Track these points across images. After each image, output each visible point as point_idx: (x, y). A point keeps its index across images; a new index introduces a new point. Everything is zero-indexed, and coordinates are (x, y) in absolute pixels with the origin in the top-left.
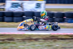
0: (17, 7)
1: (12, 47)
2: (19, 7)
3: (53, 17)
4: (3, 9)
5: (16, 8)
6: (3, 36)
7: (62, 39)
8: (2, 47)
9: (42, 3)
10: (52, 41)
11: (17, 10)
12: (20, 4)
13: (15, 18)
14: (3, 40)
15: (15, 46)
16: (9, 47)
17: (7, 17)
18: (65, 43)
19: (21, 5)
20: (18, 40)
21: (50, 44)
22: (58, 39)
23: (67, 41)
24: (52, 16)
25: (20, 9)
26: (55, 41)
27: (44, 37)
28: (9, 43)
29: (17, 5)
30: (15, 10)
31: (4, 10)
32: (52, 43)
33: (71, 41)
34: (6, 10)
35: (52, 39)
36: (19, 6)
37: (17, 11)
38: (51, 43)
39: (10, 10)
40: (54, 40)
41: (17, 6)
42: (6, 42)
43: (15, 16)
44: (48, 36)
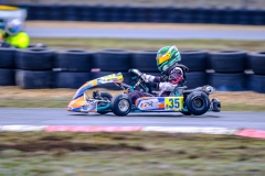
3: (55, 70)
7: (85, 148)
9: (13, 18)
10: (49, 155)
18: (94, 162)
21: (42, 167)
22: (72, 148)
23: (104, 154)
24: (48, 66)
26: (59, 155)
27: (22, 141)
32: (48, 160)
33: (118, 156)
35: (49, 148)
38: (45, 161)
40: (56, 151)
44: (34, 138)
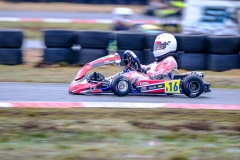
0: (220, 21)
1: (203, 150)
2: (229, 23)
4: (175, 25)
5: (218, 26)
6: (173, 116)
8: (172, 150)
11: (219, 30)
12: (232, 10)
13: (214, 57)
14: (175, 128)
15: (212, 149)
16: (195, 152)
17: (186, 52)
19: (235, 13)
20: (224, 128)
25: (229, 27)
28: (194, 137)
29: (222, 16)
30: (212, 31)
31: (179, 29)
34: (185, 29)
36: (228, 17)
37: (219, 33)
39: (197, 30)
41: (220, 18)
42: (183, 135)
43: (214, 50)
